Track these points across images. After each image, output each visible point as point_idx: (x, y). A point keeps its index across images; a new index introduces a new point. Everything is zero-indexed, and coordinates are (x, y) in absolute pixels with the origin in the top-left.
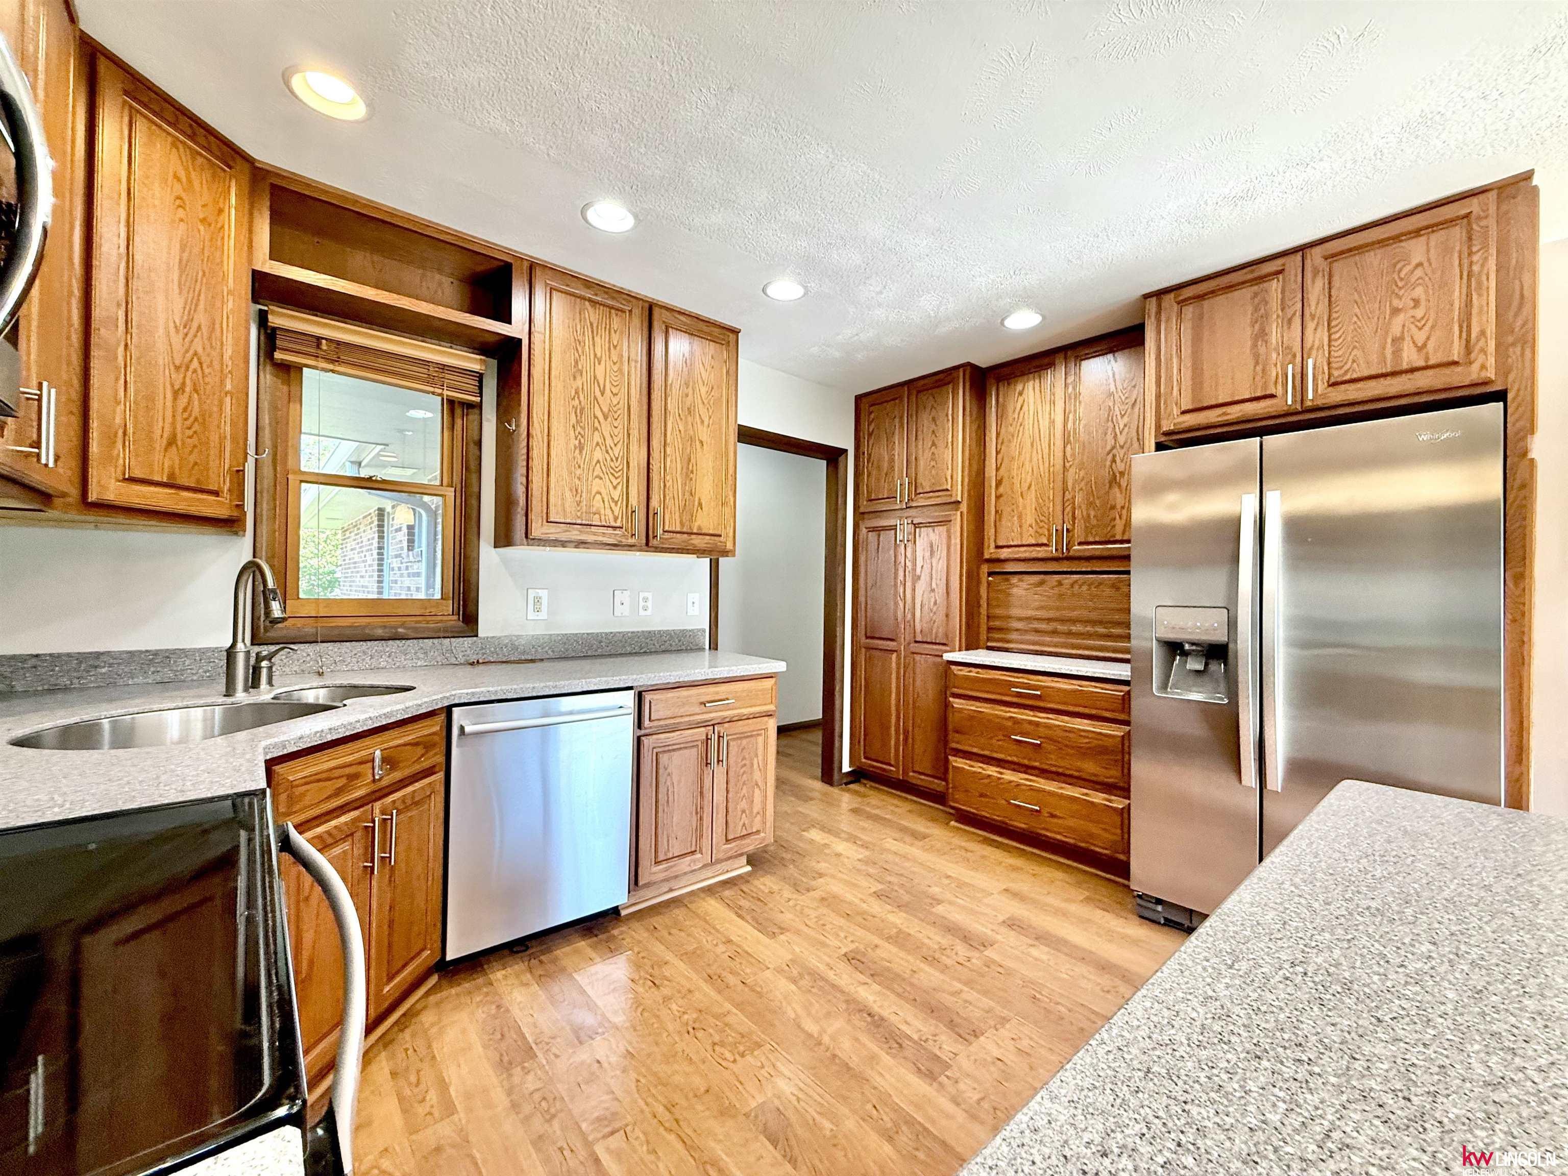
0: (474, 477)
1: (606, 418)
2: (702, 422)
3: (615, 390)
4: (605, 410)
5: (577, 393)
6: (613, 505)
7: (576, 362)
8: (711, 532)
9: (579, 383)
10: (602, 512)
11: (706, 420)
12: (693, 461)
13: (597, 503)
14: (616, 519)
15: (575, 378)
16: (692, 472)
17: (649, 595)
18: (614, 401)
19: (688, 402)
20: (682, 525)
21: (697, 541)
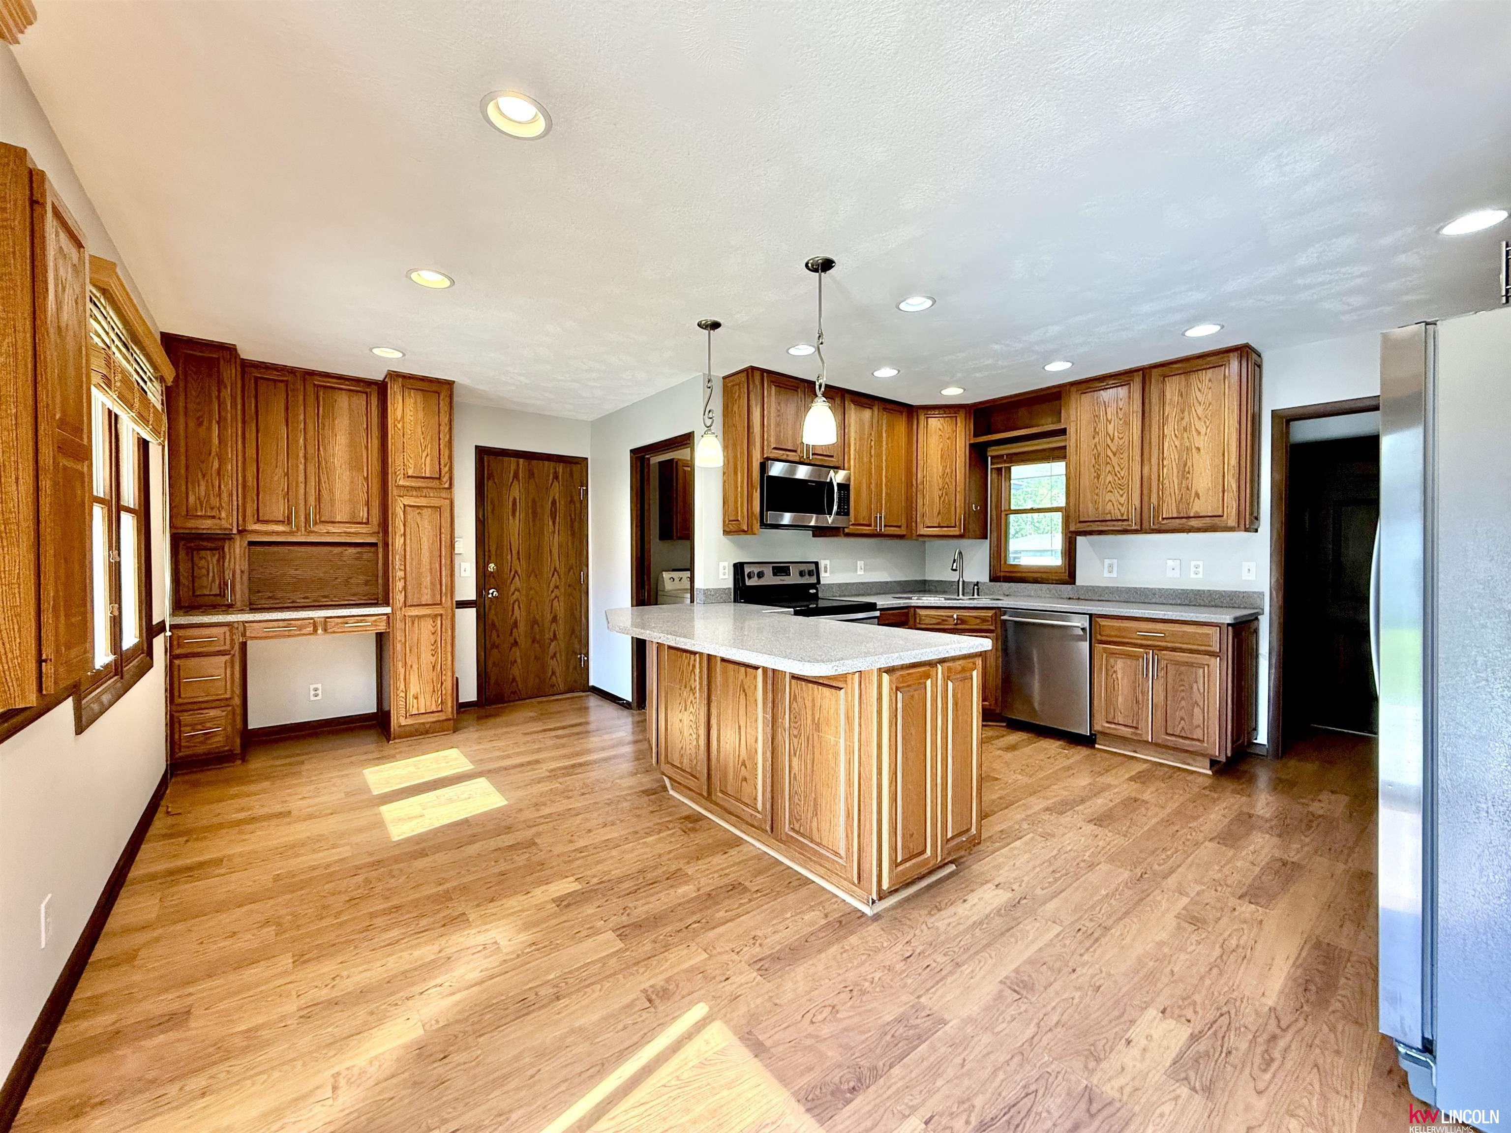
1: (1115, 455)
2: (1199, 433)
3: (1121, 436)
4: (1114, 450)
5: (1095, 446)
6: (1120, 507)
7: (1095, 429)
8: (1210, 514)
9: (1097, 440)
10: (1112, 512)
11: (1203, 431)
12: (1189, 464)
13: (1109, 507)
14: (1122, 515)
15: (1094, 438)
16: (1189, 472)
17: (1199, 563)
18: (1121, 442)
19: (1184, 423)
20: (1178, 512)
21: (1194, 523)
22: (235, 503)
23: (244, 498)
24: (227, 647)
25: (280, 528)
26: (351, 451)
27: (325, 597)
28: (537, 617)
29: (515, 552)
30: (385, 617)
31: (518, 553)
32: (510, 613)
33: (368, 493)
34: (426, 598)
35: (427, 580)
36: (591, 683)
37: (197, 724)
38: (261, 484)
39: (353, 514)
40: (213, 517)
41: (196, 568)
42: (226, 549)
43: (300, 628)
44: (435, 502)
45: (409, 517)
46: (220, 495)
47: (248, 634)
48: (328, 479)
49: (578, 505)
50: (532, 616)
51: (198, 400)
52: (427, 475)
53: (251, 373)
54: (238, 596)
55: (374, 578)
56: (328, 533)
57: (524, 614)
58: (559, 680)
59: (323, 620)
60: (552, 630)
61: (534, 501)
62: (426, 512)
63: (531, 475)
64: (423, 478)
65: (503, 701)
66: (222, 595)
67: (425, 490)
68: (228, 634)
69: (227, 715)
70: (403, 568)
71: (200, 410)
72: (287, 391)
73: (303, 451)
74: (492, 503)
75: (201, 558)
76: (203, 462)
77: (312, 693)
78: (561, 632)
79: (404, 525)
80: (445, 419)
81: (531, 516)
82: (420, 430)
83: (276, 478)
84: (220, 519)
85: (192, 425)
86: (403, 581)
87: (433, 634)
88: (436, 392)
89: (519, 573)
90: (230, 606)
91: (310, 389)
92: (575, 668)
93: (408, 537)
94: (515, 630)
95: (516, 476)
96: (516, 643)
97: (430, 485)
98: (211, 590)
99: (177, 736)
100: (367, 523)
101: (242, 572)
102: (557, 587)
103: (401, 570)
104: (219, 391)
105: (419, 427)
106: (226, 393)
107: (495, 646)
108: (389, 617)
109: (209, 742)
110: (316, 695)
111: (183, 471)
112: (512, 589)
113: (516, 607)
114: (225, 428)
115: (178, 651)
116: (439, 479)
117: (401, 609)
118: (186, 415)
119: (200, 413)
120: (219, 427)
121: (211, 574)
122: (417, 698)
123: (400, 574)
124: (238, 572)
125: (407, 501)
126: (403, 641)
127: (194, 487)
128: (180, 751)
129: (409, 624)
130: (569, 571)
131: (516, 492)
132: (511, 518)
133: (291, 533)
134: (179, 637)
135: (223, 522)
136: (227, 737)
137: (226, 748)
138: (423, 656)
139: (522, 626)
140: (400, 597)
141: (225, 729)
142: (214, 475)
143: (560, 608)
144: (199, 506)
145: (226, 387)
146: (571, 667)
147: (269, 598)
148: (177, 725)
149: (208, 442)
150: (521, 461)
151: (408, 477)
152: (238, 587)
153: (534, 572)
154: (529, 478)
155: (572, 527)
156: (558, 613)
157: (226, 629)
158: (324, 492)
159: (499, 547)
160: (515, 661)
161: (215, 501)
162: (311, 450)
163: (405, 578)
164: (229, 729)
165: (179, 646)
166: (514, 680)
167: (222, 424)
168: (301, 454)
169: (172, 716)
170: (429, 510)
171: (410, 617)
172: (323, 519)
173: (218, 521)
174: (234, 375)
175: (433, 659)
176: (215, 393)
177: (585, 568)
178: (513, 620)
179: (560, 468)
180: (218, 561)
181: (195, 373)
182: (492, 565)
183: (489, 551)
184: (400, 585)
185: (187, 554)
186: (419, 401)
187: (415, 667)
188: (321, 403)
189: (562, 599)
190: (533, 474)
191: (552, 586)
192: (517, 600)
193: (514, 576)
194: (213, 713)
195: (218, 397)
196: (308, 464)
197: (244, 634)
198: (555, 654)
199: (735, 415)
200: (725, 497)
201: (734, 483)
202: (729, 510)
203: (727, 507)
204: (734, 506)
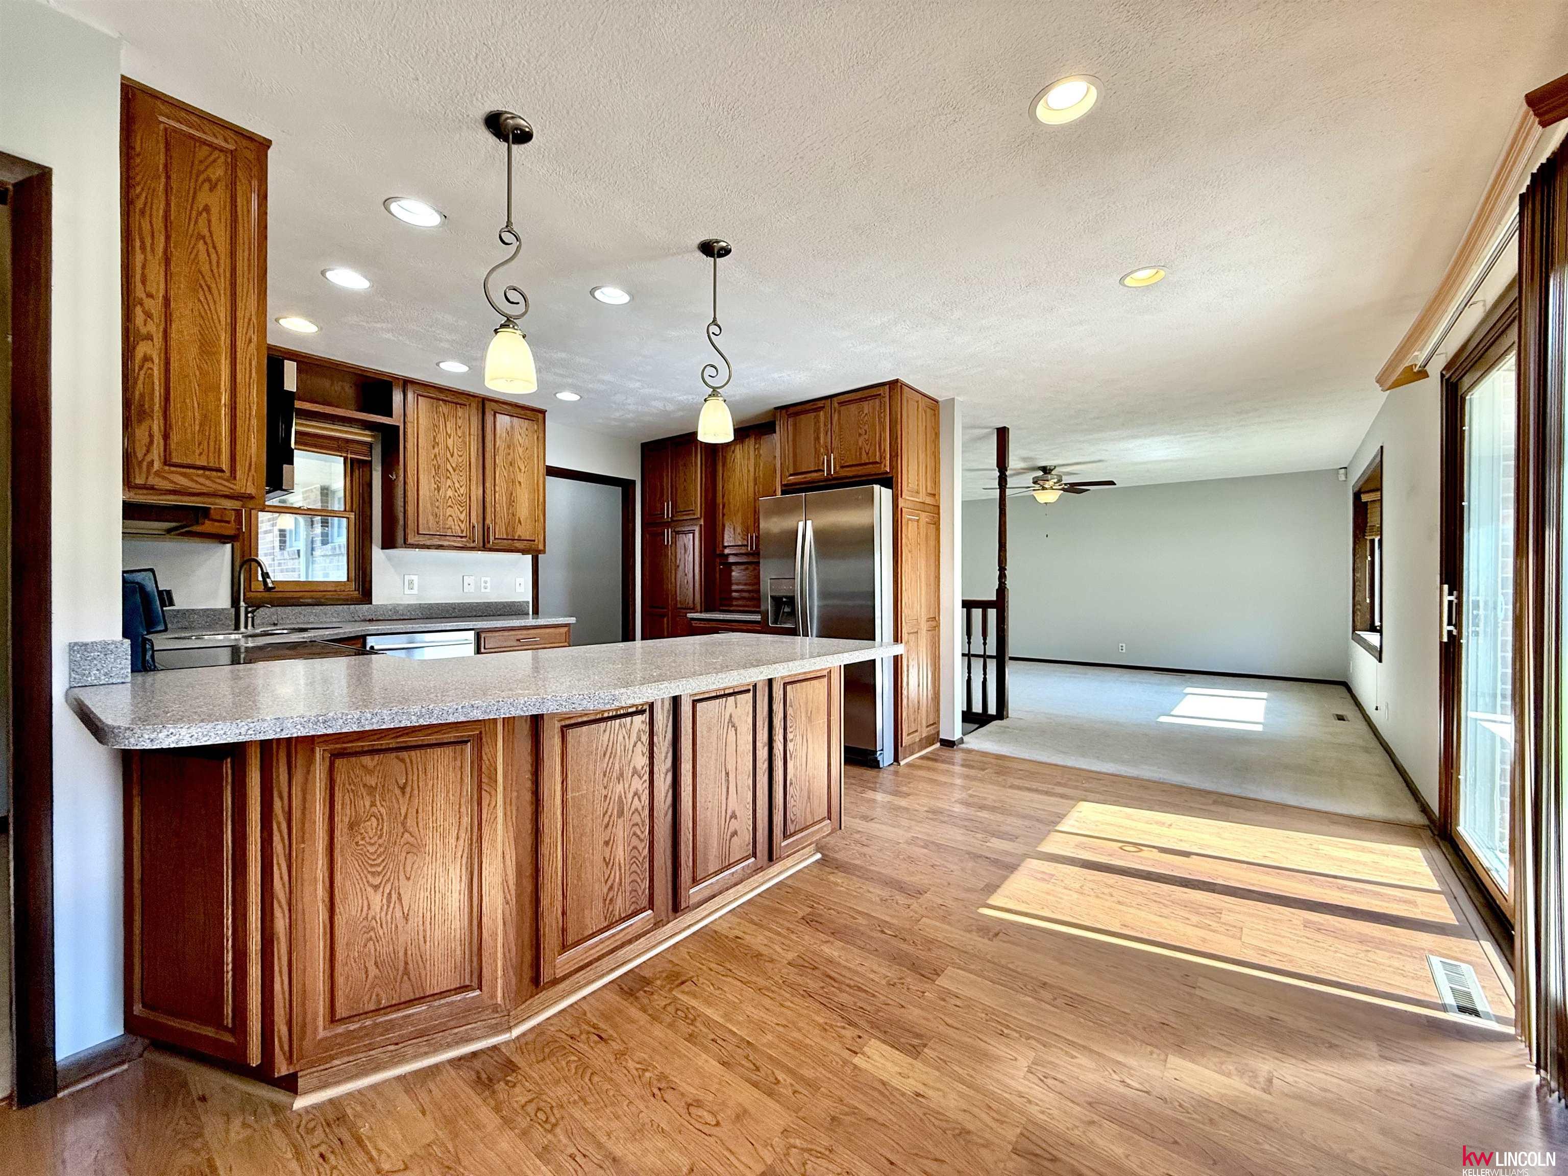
0: (367, 505)
1: (455, 470)
2: (520, 470)
3: (460, 453)
4: (454, 465)
5: (435, 456)
6: (460, 523)
7: (435, 438)
8: (528, 538)
9: (436, 450)
10: (453, 527)
11: (523, 468)
12: (514, 495)
13: (450, 522)
14: (462, 531)
15: (434, 448)
16: (514, 501)
17: (488, 579)
18: (460, 460)
19: (510, 458)
20: (507, 534)
21: (518, 545)
199: (204, 214)
200: (142, 396)
201: (198, 373)
202: (175, 437)
203: (157, 426)
204: (201, 431)
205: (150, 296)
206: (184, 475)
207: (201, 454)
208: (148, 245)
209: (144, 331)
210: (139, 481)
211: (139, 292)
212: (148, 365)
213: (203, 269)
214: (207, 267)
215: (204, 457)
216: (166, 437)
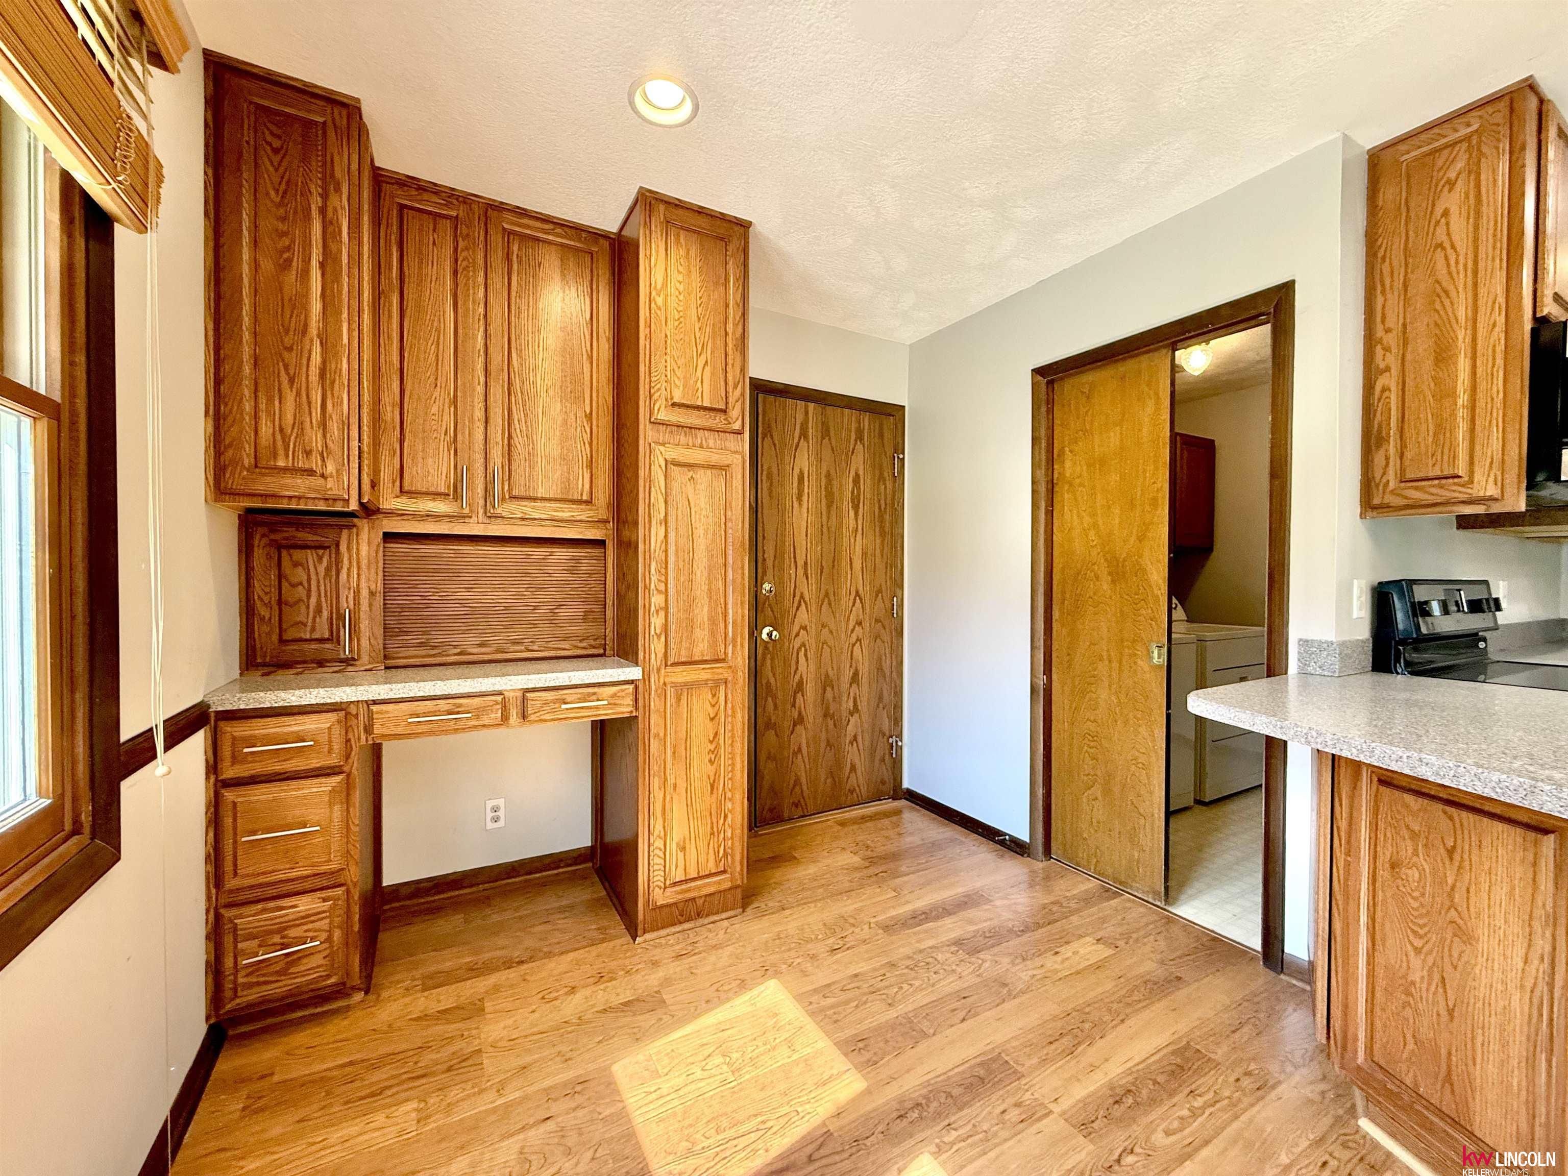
22: (355, 444)
23: (376, 443)
24: (333, 760)
25: (441, 507)
26: (563, 363)
27: (515, 643)
28: (830, 673)
29: (800, 563)
30: (631, 687)
31: (806, 563)
32: (793, 667)
33: (591, 444)
34: (702, 649)
35: (702, 613)
36: (906, 784)
37: (271, 932)
38: (408, 419)
39: (567, 484)
40: (311, 472)
41: (285, 584)
42: (343, 548)
43: (478, 713)
44: (716, 458)
45: (675, 486)
46: (323, 425)
47: (378, 729)
48: (526, 415)
49: (889, 485)
50: (823, 671)
51: (282, 211)
52: (707, 404)
53: (392, 197)
54: (365, 643)
55: (597, 608)
56: (523, 519)
57: (812, 667)
58: (861, 781)
59: (520, 694)
60: (852, 695)
61: (828, 475)
62: (704, 477)
63: (825, 432)
64: (699, 408)
65: (780, 820)
66: (334, 638)
67: (700, 433)
68: (337, 731)
69: (332, 909)
70: (662, 587)
71: (284, 234)
72: (456, 236)
73: (482, 359)
74: (770, 476)
75: (296, 565)
76: (290, 349)
77: (490, 815)
78: (865, 699)
79: (666, 502)
80: (733, 296)
81: (824, 502)
82: (694, 311)
83: (434, 409)
84: (323, 476)
85: (267, 265)
86: (662, 614)
87: (712, 719)
88: (722, 239)
89: (807, 599)
90: (349, 662)
91: (497, 239)
92: (883, 760)
93: (672, 525)
94: (799, 695)
95: (804, 434)
96: (800, 720)
97: (709, 423)
98: (313, 629)
99: (229, 962)
100: (589, 502)
101: (372, 594)
102: (859, 623)
103: (659, 592)
104: (325, 196)
105: (693, 306)
106: (341, 203)
107: (769, 725)
108: (636, 688)
109: (292, 970)
110: (496, 820)
111: (247, 369)
112: (796, 628)
113: (802, 653)
114: (337, 279)
115: (229, 772)
116: (724, 411)
117: (659, 670)
118: (255, 243)
119: (286, 241)
120: (323, 275)
121: (313, 600)
122: (683, 849)
123: (657, 600)
124: (365, 593)
125: (672, 453)
126: (662, 735)
127: (270, 400)
128: (236, 996)
129: (671, 699)
130: (877, 596)
131: (804, 461)
132: (796, 504)
133: (462, 518)
134: (234, 738)
135: (330, 484)
136: (330, 956)
137: (333, 980)
138: (695, 763)
139: (810, 689)
140: (657, 646)
141: (329, 940)
142: (314, 377)
143: (863, 658)
144: (279, 443)
145: (338, 189)
146: (877, 758)
147: (421, 645)
148: (228, 940)
149: (300, 302)
150: (811, 406)
151: (674, 405)
152: (364, 625)
153: (828, 598)
154: (823, 438)
155: (882, 522)
156: (860, 668)
157: (332, 717)
158: (518, 440)
159: (779, 555)
160: (800, 750)
161: (315, 439)
162: (497, 358)
163: (666, 609)
164: (337, 934)
165: (235, 760)
166: (797, 782)
167: (329, 269)
168: (480, 366)
169: (218, 917)
170: (709, 472)
171: (675, 685)
172: (515, 492)
173: (322, 480)
174: (354, 166)
175: (711, 770)
176: (316, 202)
177: (899, 593)
178: (797, 677)
179: (866, 419)
180: (328, 570)
181: (276, 151)
182: (766, 586)
183: (764, 560)
184: (657, 622)
185: (269, 557)
186: (693, 253)
187: (682, 785)
188: (515, 266)
189: (865, 643)
190: (828, 430)
191: (852, 623)
192: (803, 645)
193: (800, 602)
194: (305, 904)
195: (323, 211)
196: (492, 383)
197: (368, 730)
198: (855, 738)
199: (1443, 220)
200: (1380, 426)
201: (1432, 385)
202: (1408, 455)
203: (1392, 448)
204: (1436, 441)
205: (1388, 331)
206: (1416, 488)
207: (1434, 465)
208: (1388, 286)
209: (1382, 365)
210: (1376, 501)
211: (1379, 332)
212: (1387, 394)
213: (1440, 277)
214: (1445, 271)
215: (1437, 468)
216: (1402, 456)
